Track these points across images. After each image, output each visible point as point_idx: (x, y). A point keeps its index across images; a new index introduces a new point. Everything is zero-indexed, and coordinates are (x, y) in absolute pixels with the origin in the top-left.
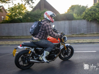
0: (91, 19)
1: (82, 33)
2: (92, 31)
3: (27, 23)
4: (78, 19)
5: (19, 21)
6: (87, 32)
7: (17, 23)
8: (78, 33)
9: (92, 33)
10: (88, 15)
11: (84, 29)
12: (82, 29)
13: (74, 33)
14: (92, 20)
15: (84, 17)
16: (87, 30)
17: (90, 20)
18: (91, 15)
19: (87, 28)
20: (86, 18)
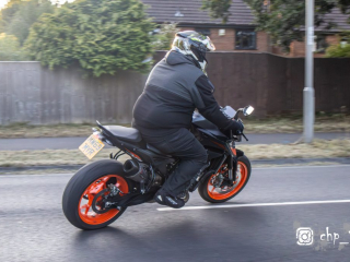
0: (56, 61)
2: (62, 110)
6: (43, 118)
9: (63, 122)
10: (45, 40)
11: (29, 104)
14: (61, 64)
15: (32, 49)
16: (44, 107)
17: (51, 64)
18: (56, 44)
19: (43, 97)
20: (39, 56)
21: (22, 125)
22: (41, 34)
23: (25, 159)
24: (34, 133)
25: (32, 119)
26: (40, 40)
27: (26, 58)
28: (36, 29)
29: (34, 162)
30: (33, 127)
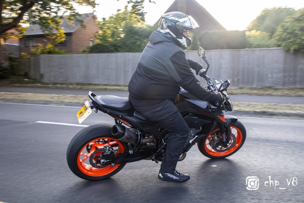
0: (296, 46)
1: (268, 85)
3: (127, 54)
4: (258, 46)
5: (112, 48)
6: (284, 84)
7: (106, 54)
8: (255, 86)
10: (288, 33)
12: (269, 75)
13: (243, 83)
14: (300, 48)
15: (279, 40)
16: (285, 77)
17: (292, 49)
18: (296, 35)
19: (285, 71)
20: (283, 44)
21: (270, 88)
22: (285, 30)
23: (276, 109)
24: (279, 93)
25: (276, 84)
26: (285, 34)
27: (274, 46)
28: (283, 26)
29: (281, 111)
30: (277, 89)
